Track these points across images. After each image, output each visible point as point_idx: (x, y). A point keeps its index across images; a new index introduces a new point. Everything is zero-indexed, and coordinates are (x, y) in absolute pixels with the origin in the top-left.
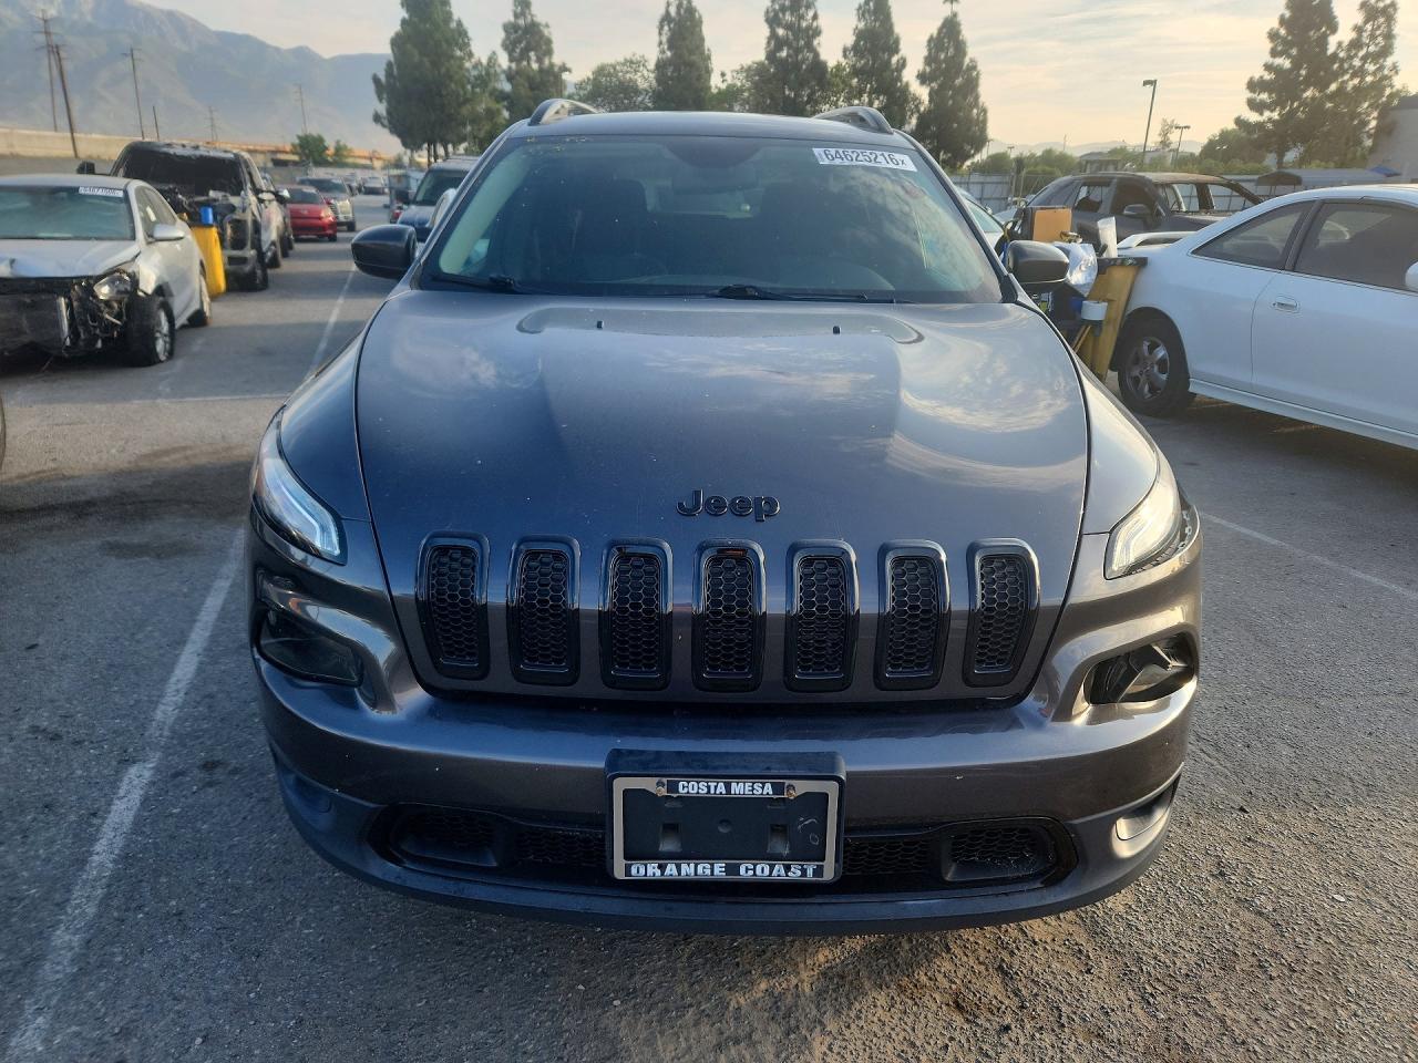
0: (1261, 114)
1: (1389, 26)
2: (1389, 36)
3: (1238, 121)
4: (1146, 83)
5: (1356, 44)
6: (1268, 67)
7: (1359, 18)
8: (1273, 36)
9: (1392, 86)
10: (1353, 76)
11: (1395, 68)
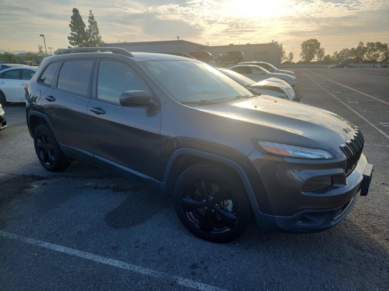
0: (74, 46)
1: (96, 27)
2: (97, 29)
3: (69, 47)
4: (41, 35)
5: (90, 30)
6: (72, 34)
7: (89, 24)
8: (70, 26)
9: (101, 41)
10: (92, 38)
11: (100, 37)
